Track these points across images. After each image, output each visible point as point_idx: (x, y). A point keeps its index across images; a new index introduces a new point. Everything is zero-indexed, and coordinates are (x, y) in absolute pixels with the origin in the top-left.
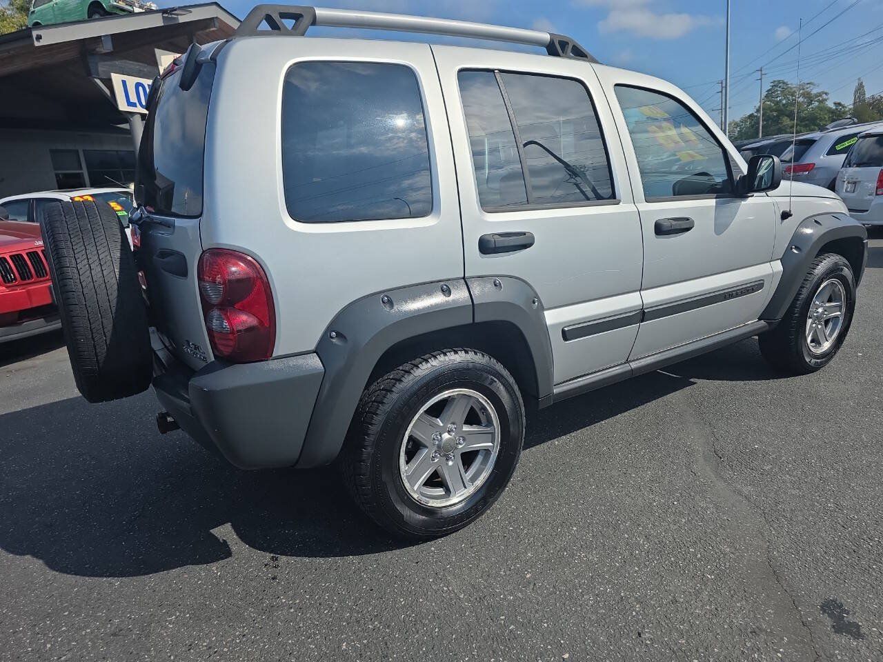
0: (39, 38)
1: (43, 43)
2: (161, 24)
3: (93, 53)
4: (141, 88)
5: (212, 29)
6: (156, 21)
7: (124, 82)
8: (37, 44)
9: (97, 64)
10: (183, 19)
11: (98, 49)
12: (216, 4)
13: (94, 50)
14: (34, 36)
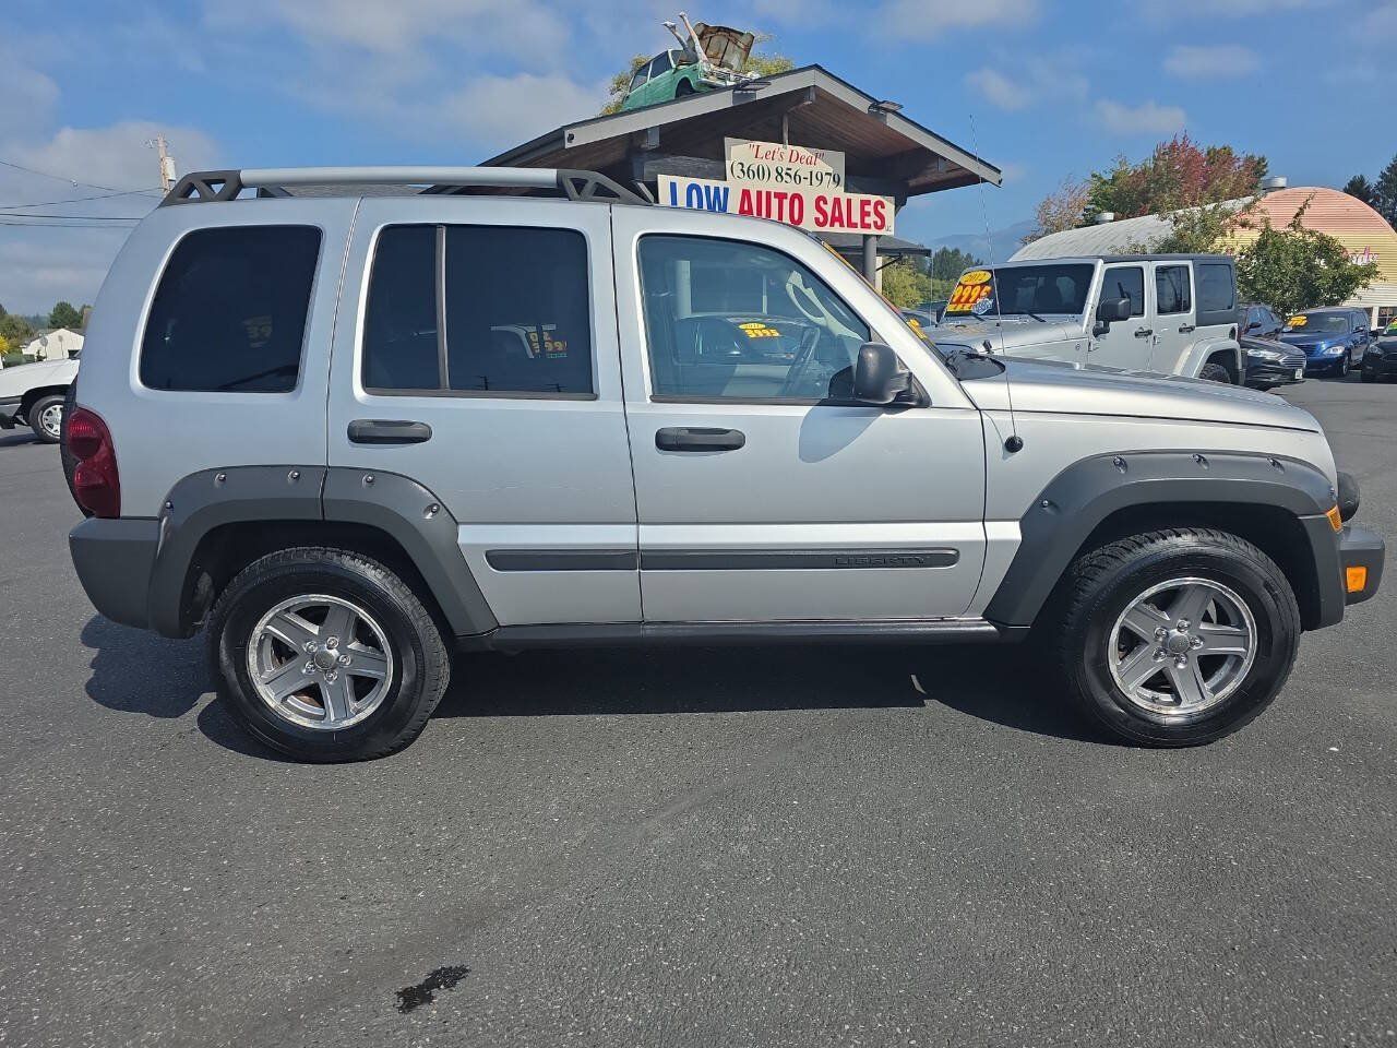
0: (571, 137)
1: (575, 143)
2: (729, 104)
3: (639, 151)
4: (694, 192)
5: (807, 103)
6: (723, 101)
7: (673, 186)
8: (568, 145)
9: (642, 163)
10: (761, 94)
11: (643, 146)
12: (817, 67)
13: (639, 147)
14: (567, 136)
